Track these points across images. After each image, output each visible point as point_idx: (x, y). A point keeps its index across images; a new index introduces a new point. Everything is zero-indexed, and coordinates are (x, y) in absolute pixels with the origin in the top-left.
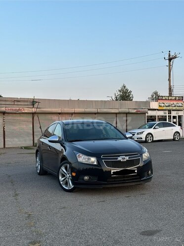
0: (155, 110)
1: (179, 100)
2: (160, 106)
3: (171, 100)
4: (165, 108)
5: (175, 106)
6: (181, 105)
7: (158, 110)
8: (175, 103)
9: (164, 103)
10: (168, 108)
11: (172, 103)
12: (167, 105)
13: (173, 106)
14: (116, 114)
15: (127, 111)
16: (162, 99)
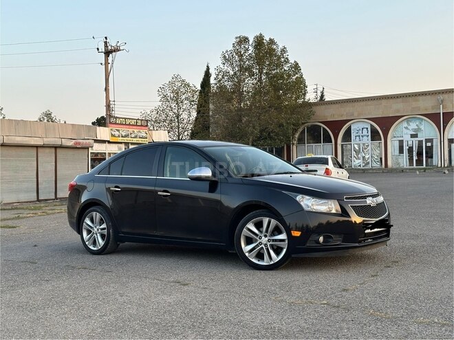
0: (104, 142)
1: (141, 126)
2: (113, 136)
3: (129, 125)
4: (120, 139)
5: (136, 137)
6: (144, 135)
7: (109, 142)
8: (136, 131)
9: (118, 131)
10: (126, 140)
11: (131, 130)
12: (124, 134)
13: (133, 136)
14: (37, 147)
15: (58, 142)
16: (116, 124)
